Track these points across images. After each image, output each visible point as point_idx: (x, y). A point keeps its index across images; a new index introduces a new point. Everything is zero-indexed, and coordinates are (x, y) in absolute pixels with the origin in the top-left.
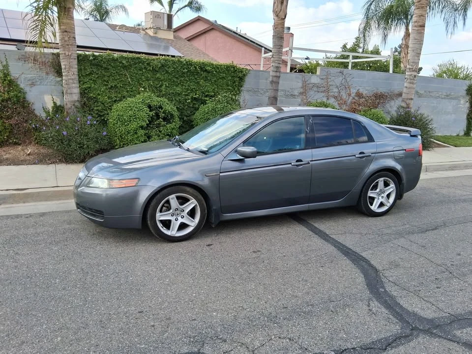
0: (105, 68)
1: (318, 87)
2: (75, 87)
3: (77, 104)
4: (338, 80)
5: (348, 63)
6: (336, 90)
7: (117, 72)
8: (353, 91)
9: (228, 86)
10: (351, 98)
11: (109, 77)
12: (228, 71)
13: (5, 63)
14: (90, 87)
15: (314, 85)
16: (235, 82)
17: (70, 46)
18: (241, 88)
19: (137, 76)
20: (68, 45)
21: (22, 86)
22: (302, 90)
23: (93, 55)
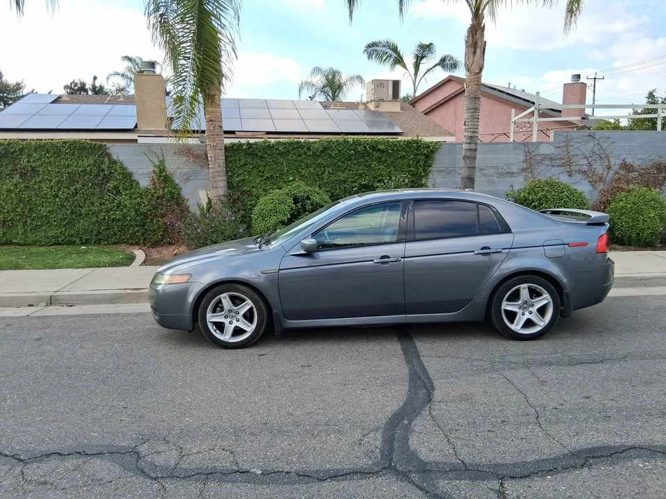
0: (262, 157)
1: (551, 159)
2: (221, 181)
3: (222, 199)
4: (588, 147)
5: (656, 118)
6: (585, 162)
7: (273, 161)
8: (616, 162)
9: (410, 167)
10: (612, 172)
11: (265, 166)
12: (410, 148)
13: (161, 159)
14: (244, 180)
15: (545, 157)
16: (419, 161)
17: (215, 136)
18: (430, 169)
19: (296, 163)
20: (213, 135)
21: (177, 181)
22: (524, 165)
23: (248, 144)
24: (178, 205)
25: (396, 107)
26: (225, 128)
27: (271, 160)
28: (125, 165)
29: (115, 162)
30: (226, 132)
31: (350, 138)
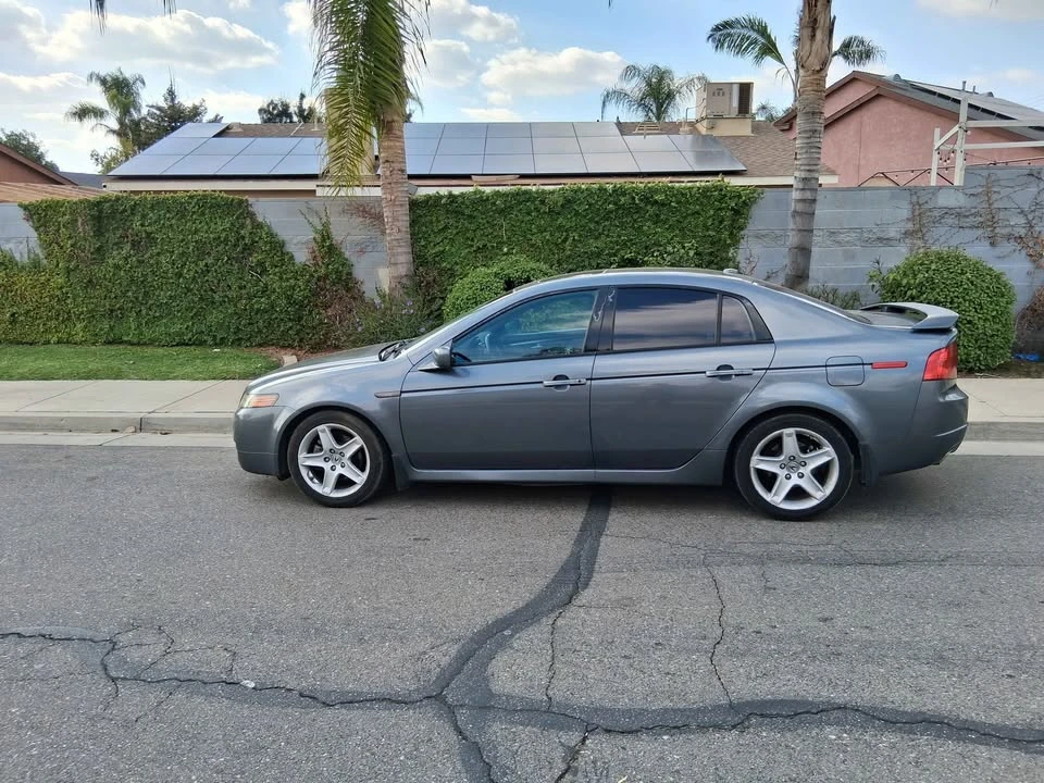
0: (470, 216)
1: (958, 215)
3: (404, 281)
6: (1022, 220)
7: (488, 222)
9: (708, 230)
11: (475, 231)
12: (708, 198)
13: (324, 220)
14: (443, 252)
15: (947, 212)
16: (723, 220)
18: (742, 233)
19: (523, 225)
21: (347, 254)
22: (910, 226)
23: (451, 195)
24: (348, 290)
25: (744, 128)
26: (410, 171)
27: (485, 221)
28: (276, 230)
29: (260, 226)
30: (411, 177)
31: (610, 184)
